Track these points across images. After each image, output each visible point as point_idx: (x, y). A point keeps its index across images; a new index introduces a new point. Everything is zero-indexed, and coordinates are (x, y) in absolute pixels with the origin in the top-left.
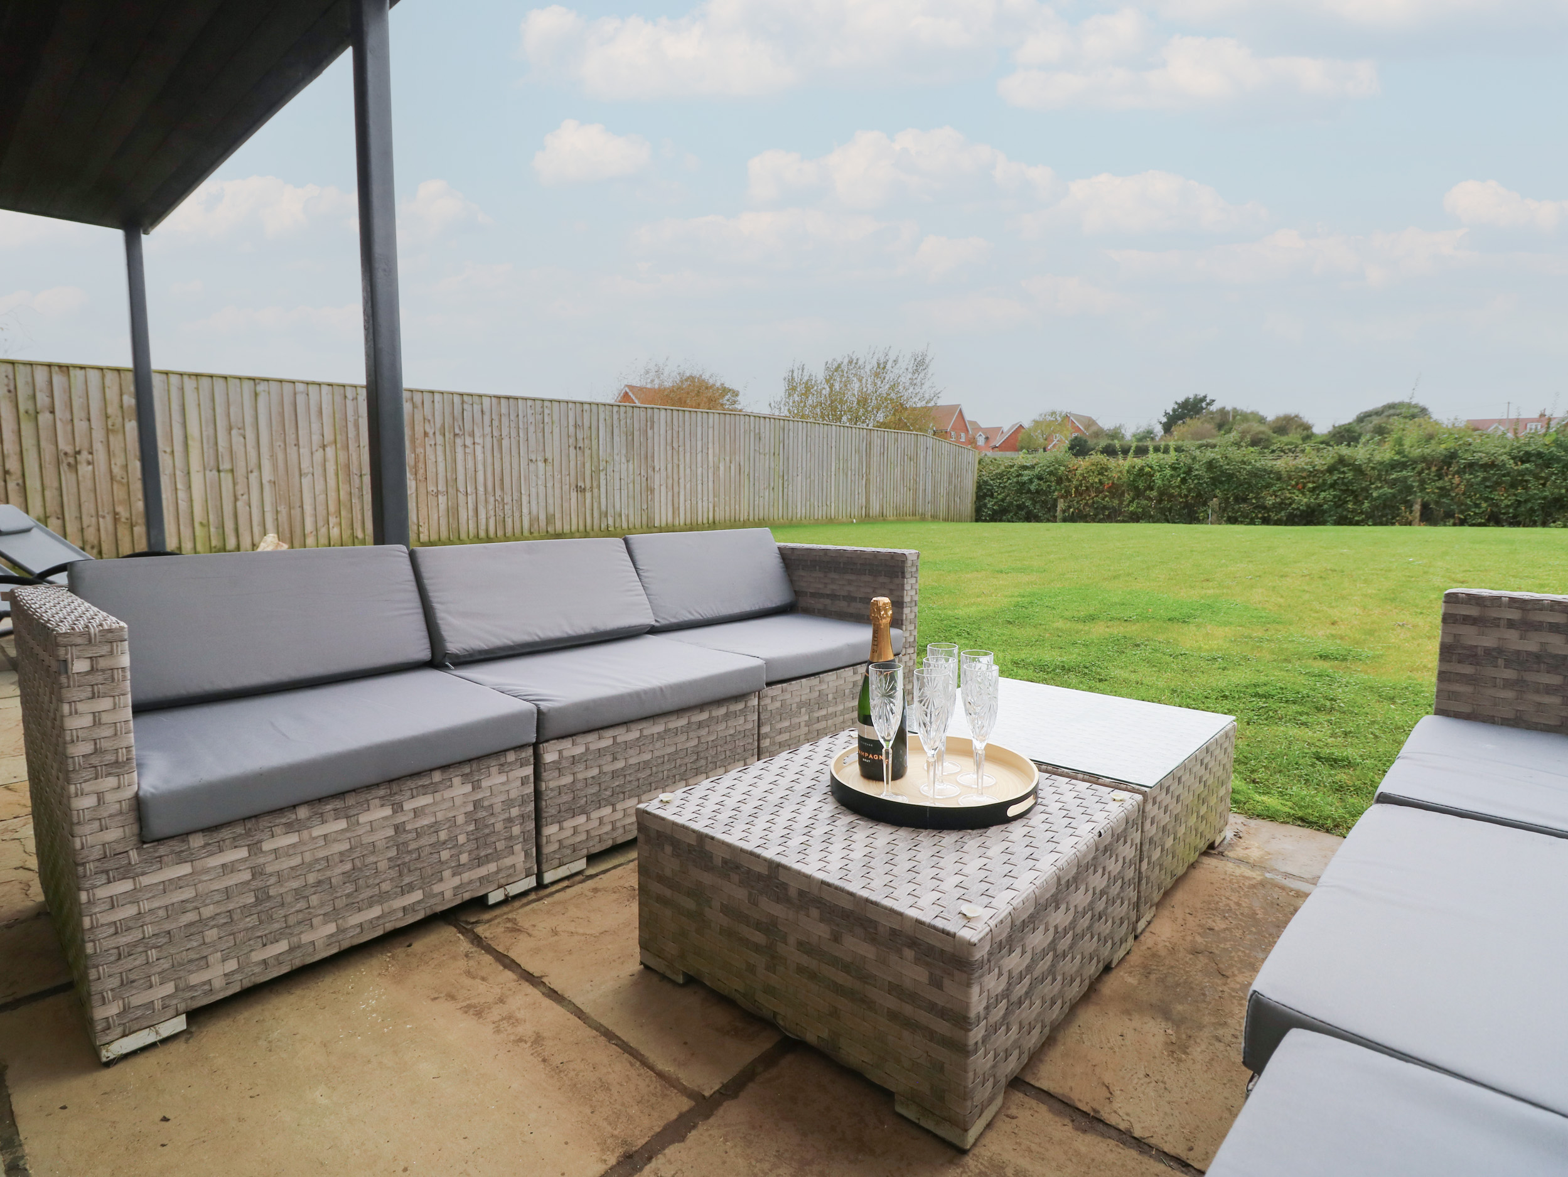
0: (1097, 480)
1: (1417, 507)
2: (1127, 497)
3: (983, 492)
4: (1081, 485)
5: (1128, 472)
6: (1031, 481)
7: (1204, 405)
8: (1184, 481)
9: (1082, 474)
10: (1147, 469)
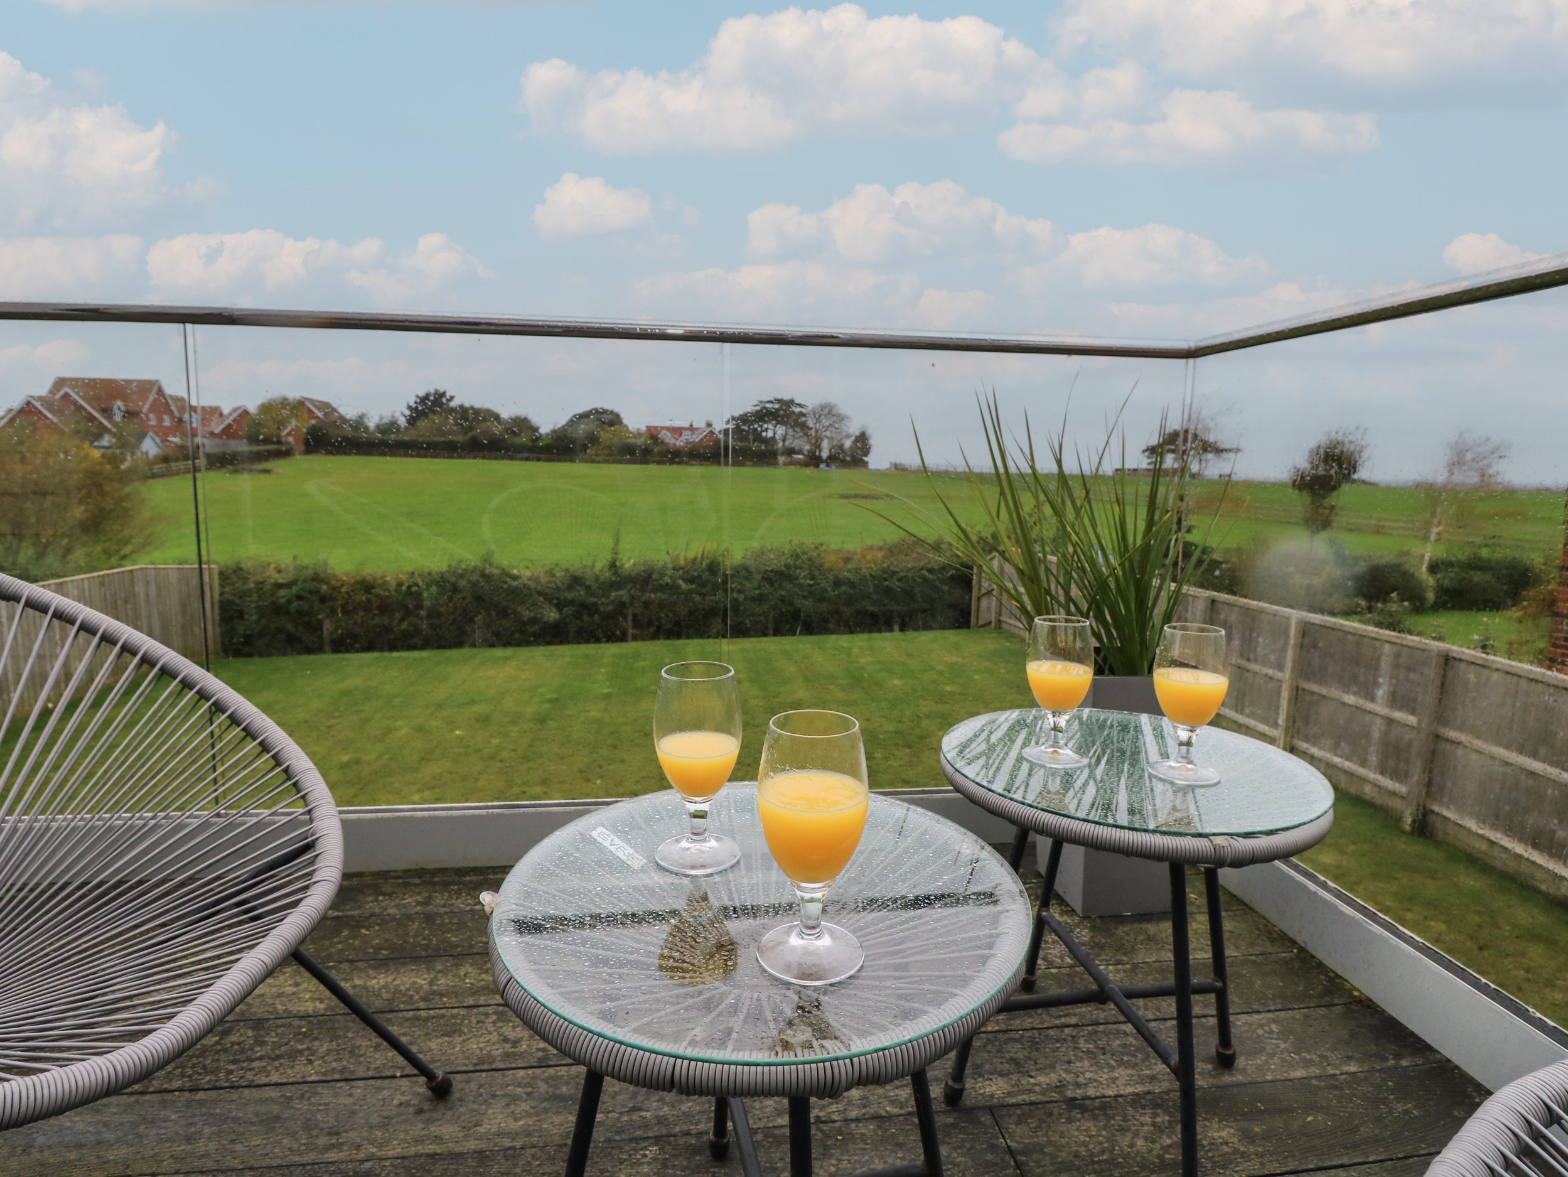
0: (364, 599)
1: (630, 618)
2: (398, 615)
3: (230, 613)
4: (347, 603)
5: (396, 590)
6: (289, 601)
7: (444, 400)
8: (450, 599)
9: (348, 593)
10: (414, 589)
